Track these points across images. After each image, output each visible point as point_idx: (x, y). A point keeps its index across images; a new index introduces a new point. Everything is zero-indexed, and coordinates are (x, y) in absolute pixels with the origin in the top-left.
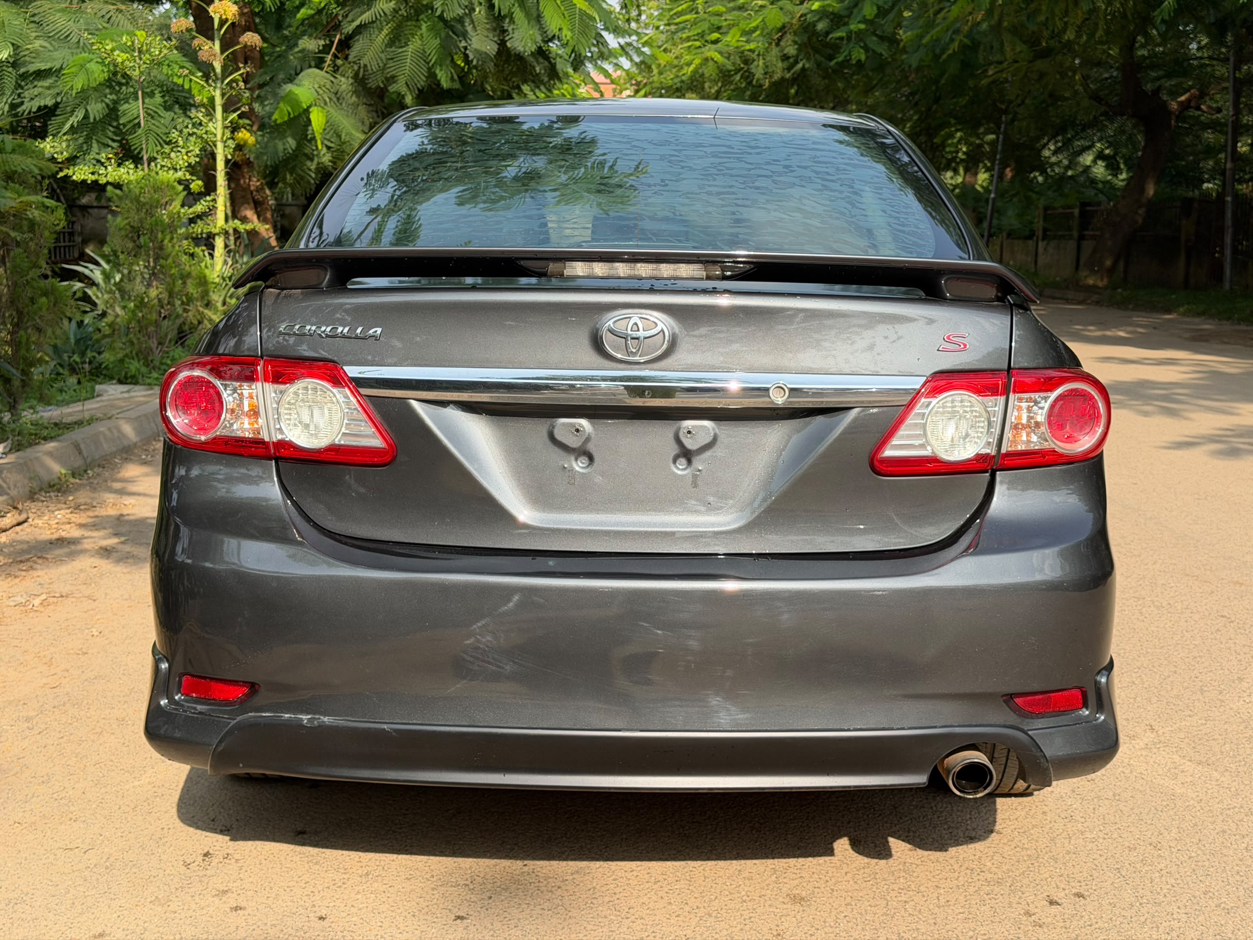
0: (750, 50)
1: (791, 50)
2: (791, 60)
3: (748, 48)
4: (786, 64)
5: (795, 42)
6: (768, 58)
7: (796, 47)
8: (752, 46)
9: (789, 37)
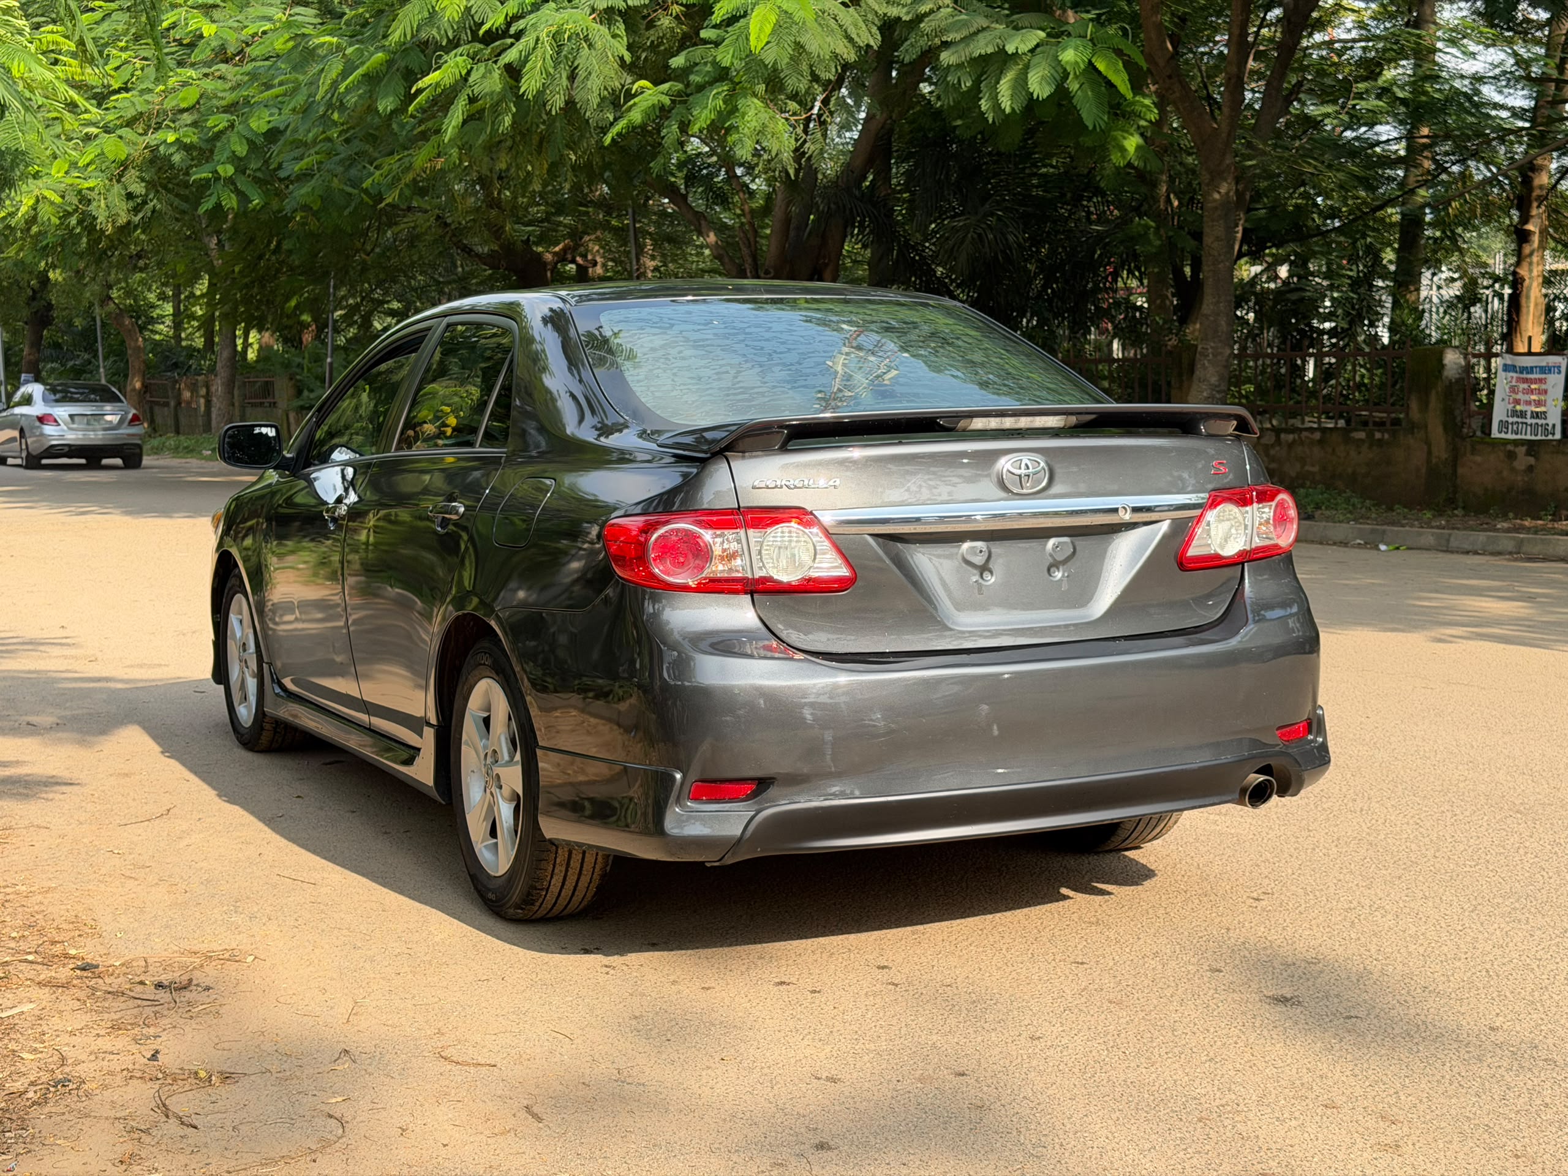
0: (89, 189)
1: (138, 188)
2: (139, 200)
3: (86, 185)
4: (131, 204)
5: (143, 180)
6: (110, 199)
7: (143, 184)
8: (91, 183)
9: (132, 174)
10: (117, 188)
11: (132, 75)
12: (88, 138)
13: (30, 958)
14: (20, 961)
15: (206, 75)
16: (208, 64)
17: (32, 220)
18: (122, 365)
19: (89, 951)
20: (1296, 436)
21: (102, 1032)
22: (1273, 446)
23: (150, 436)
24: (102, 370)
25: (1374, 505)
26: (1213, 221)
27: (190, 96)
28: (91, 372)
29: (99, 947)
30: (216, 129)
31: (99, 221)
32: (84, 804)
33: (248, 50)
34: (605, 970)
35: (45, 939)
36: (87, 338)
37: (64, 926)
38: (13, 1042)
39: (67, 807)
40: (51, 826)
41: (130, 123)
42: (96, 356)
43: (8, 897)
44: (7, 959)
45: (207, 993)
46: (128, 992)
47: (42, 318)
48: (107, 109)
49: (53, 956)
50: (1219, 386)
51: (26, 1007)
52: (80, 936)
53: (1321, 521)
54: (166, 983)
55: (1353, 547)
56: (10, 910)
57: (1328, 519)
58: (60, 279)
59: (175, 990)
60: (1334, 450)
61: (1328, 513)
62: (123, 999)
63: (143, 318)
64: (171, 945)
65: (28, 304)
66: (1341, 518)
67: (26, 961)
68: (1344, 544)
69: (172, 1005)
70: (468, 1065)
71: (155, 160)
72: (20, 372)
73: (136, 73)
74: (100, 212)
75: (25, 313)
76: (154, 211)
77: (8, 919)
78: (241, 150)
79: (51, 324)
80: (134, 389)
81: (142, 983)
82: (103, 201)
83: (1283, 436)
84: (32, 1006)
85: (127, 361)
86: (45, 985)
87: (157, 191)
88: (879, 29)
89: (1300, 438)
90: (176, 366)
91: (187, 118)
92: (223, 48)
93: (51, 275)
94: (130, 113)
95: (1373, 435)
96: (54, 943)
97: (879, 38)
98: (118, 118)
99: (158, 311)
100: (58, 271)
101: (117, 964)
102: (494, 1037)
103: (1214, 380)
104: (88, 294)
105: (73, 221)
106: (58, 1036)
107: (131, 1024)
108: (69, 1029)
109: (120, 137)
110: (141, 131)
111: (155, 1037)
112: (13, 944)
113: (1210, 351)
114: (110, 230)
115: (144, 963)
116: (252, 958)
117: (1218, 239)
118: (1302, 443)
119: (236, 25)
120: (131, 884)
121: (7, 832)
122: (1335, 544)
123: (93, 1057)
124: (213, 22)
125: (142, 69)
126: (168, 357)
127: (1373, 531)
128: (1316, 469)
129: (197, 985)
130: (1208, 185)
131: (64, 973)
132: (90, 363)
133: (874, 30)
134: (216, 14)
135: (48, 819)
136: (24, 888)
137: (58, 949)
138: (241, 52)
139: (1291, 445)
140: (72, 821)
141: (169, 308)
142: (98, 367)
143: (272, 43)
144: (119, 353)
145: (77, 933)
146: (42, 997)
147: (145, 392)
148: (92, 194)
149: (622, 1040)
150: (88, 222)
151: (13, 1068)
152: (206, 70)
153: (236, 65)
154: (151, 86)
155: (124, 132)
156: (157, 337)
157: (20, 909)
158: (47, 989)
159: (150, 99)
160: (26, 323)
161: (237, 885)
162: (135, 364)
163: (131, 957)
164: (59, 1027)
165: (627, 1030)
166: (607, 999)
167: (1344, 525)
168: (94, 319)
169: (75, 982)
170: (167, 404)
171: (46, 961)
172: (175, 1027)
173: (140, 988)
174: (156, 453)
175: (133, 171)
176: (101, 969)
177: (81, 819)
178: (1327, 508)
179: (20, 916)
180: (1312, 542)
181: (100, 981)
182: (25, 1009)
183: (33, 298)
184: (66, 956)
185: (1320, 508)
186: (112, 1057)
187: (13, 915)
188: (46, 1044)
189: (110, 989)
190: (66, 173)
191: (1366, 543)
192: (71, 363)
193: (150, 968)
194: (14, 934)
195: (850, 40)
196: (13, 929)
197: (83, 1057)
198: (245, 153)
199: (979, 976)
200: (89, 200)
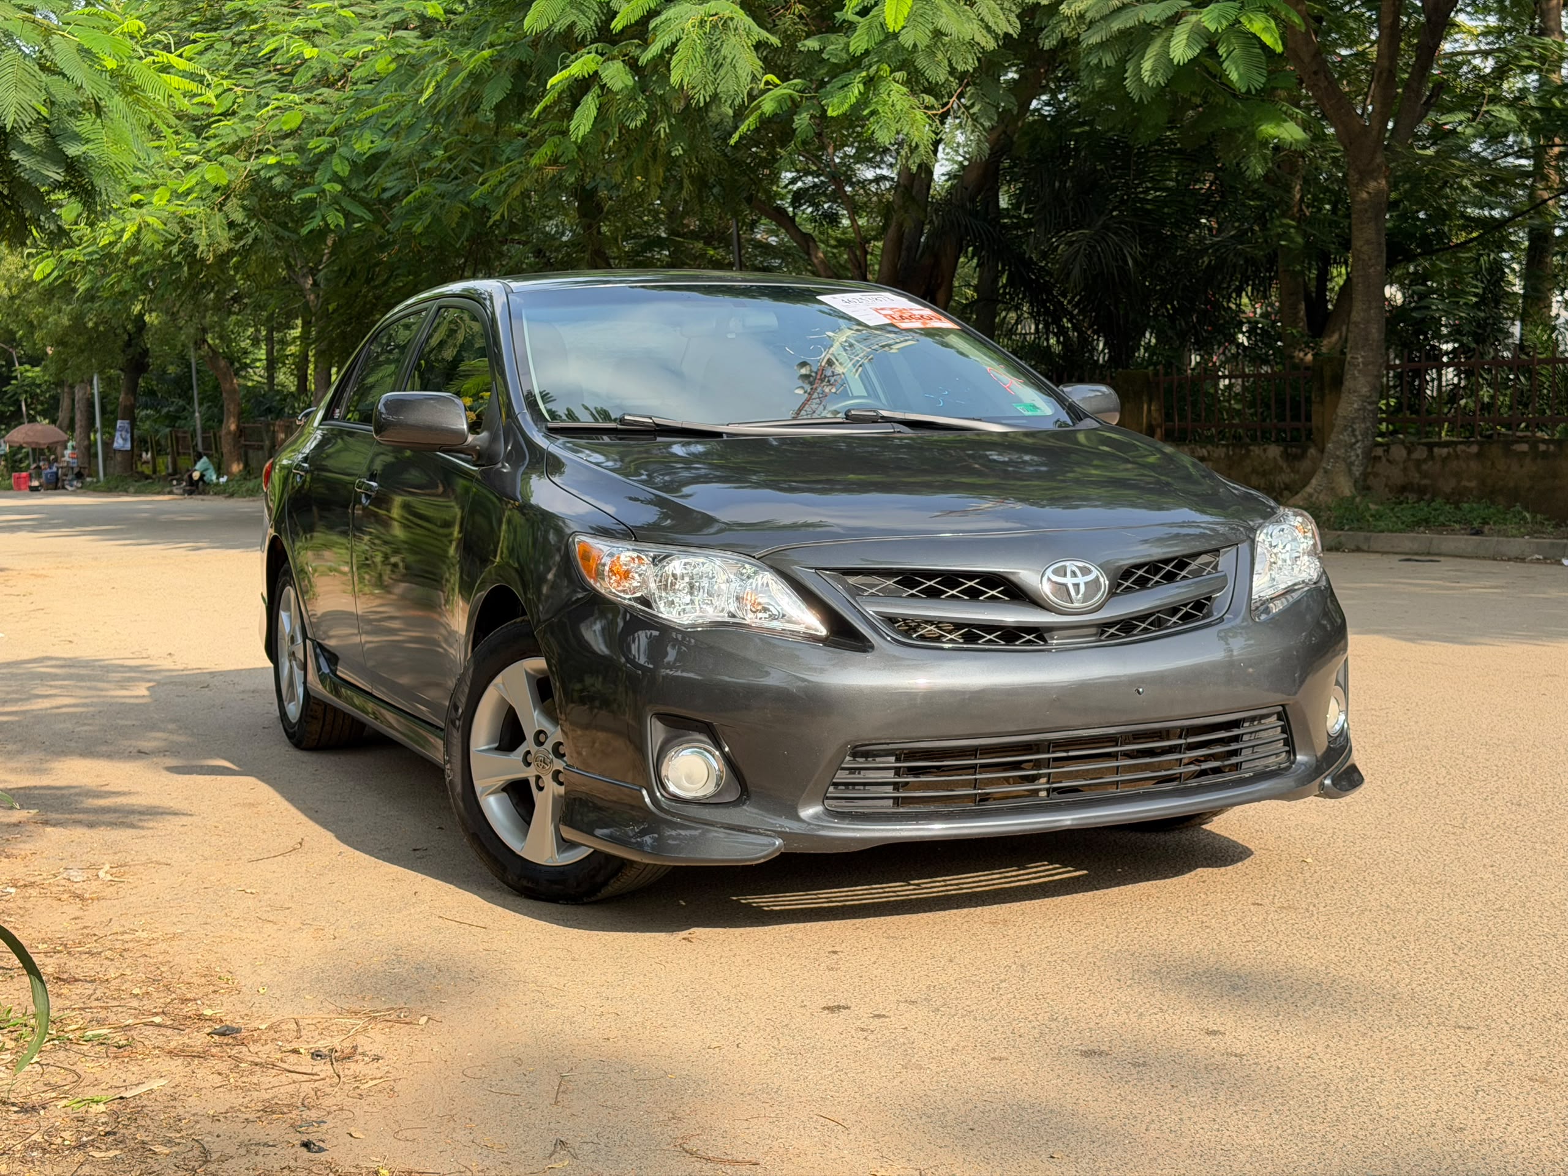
10: (219, 217)
11: (234, 103)
12: (189, 167)
13: (157, 1020)
14: (145, 1024)
15: (308, 100)
16: (310, 89)
17: (133, 250)
18: (216, 410)
19: (224, 1009)
20: (1451, 450)
21: (252, 1117)
22: (1425, 461)
23: (245, 479)
24: (197, 414)
25: (1547, 520)
26: (1362, 223)
27: (292, 121)
28: (186, 418)
29: (239, 1007)
30: (317, 151)
31: (200, 248)
32: (207, 838)
33: (350, 74)
34: (860, 1034)
35: (174, 996)
36: (182, 386)
37: (195, 980)
38: (142, 1131)
39: (188, 841)
40: (173, 863)
41: (232, 149)
42: (190, 400)
43: (126, 946)
44: (130, 1021)
45: (376, 1065)
46: (279, 1064)
47: (138, 365)
48: (207, 138)
49: (186, 1018)
50: (1370, 396)
51: (156, 1084)
52: (214, 992)
53: (1492, 535)
54: (325, 1051)
55: (1531, 562)
56: (129, 961)
57: (1499, 533)
58: (156, 322)
59: (337, 1061)
60: (1493, 463)
61: (1497, 528)
62: (274, 1072)
63: (237, 363)
64: (326, 1004)
65: (124, 351)
66: (1514, 532)
67: (152, 1024)
68: (1521, 559)
69: (336, 1080)
70: (722, 1161)
71: (257, 186)
72: (116, 420)
73: (238, 100)
74: (201, 238)
75: (121, 360)
76: (256, 239)
77: (128, 972)
78: (343, 170)
79: (146, 371)
80: (229, 433)
81: (295, 1051)
82: (204, 230)
83: (1436, 450)
84: (163, 1082)
85: (222, 406)
86: (177, 1055)
87: (259, 220)
88: (1018, 16)
89: (1455, 451)
90: (269, 410)
91: (288, 143)
92: (325, 71)
93: (147, 318)
94: (233, 139)
95: (1537, 447)
96: (185, 1001)
97: (1019, 26)
98: (219, 146)
99: (251, 356)
100: (154, 314)
101: (263, 1027)
102: (746, 1124)
103: (1365, 390)
104: (183, 337)
105: (175, 249)
106: (197, 1122)
107: (288, 1106)
108: (211, 1112)
109: (222, 164)
110: (242, 158)
111: (319, 1123)
112: (135, 1003)
113: (1360, 360)
114: (211, 258)
115: (294, 1026)
116: (425, 1018)
117: (1368, 242)
118: (1457, 457)
119: (337, 49)
120: (269, 928)
121: (122, 870)
122: (1509, 560)
123: (243, 1151)
124: (315, 46)
125: (244, 96)
126: (261, 402)
127: (1552, 545)
128: (1473, 484)
129: (363, 1054)
130: (1357, 185)
131: (199, 1039)
132: (184, 409)
133: (1013, 18)
134: (318, 40)
135: (168, 855)
136: (145, 935)
137: (189, 1009)
138: (343, 76)
139: (1445, 460)
140: (195, 856)
141: (262, 354)
142: (194, 412)
143: (373, 66)
144: (214, 398)
145: (212, 988)
146: (174, 1070)
147: (240, 436)
148: (194, 222)
149: (911, 1128)
150: (189, 249)
151: (143, 1166)
152: (307, 96)
153: (338, 90)
154: (252, 113)
155: (225, 158)
156: (250, 384)
157: (142, 960)
158: (180, 1061)
159: (252, 126)
160: (121, 370)
161: (393, 930)
162: (231, 407)
163: (279, 1018)
164: (198, 1110)
165: (914, 1114)
166: (875, 1072)
167: (1520, 540)
168: (189, 366)
169: (214, 1050)
170: (261, 448)
171: (176, 1024)
172: (342, 1109)
173: (293, 1058)
174: (251, 495)
175: (235, 200)
176: (244, 1033)
177: (206, 854)
178: (1495, 523)
179: (141, 968)
180: (1484, 558)
181: (244, 1049)
182: (155, 1087)
183: (128, 344)
184: (200, 1017)
185: (1488, 524)
186: (267, 1150)
187: (135, 967)
188: (184, 1133)
189: (257, 1060)
190: (168, 201)
191: (1545, 558)
192: (165, 410)
193: (303, 1032)
194: (136, 991)
195: (988, 28)
196: (135, 983)
197: (231, 1150)
198: (347, 173)
199: (1342, 1045)
200: (191, 229)
